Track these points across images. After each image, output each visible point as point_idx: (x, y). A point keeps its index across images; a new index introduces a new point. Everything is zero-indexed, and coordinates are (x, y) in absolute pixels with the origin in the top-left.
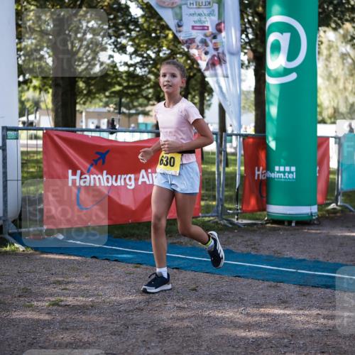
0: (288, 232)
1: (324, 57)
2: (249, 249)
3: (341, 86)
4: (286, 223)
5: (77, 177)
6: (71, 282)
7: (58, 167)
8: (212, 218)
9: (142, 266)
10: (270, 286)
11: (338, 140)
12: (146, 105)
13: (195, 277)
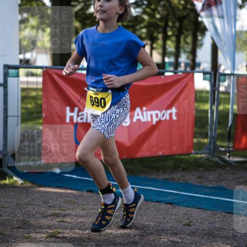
5: (75, 114)
6: (68, 215)
7: (56, 104)
8: (203, 155)
13: (188, 213)
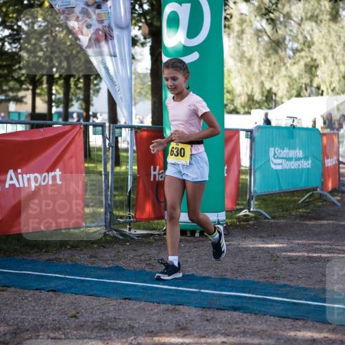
0: (191, 244)
1: (236, 34)
2: (143, 265)
3: (256, 69)
4: (189, 234)
9: (9, 289)
10: (167, 310)
11: (250, 133)
12: (19, 90)
13: (76, 301)
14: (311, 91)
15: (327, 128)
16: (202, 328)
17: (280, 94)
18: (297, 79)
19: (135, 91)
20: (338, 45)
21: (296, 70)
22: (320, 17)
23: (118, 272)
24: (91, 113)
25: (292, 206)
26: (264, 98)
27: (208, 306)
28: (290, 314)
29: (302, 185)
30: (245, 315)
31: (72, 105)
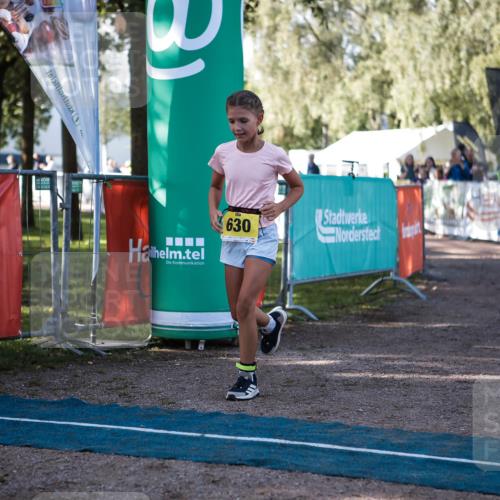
0: (192, 362)
1: (264, 31)
2: (114, 397)
3: (296, 87)
4: (188, 346)
8: (43, 339)
10: (151, 467)
13: (4, 457)
14: (382, 121)
15: (406, 178)
16: (205, 495)
17: (333, 126)
18: (360, 102)
19: (106, 120)
20: (423, 49)
21: (359, 88)
22: (396, 6)
23: (74, 407)
24: (35, 156)
25: (350, 300)
26: (309, 132)
27: (216, 459)
28: (343, 471)
29: (366, 267)
30: (274, 472)
31: (6, 143)
